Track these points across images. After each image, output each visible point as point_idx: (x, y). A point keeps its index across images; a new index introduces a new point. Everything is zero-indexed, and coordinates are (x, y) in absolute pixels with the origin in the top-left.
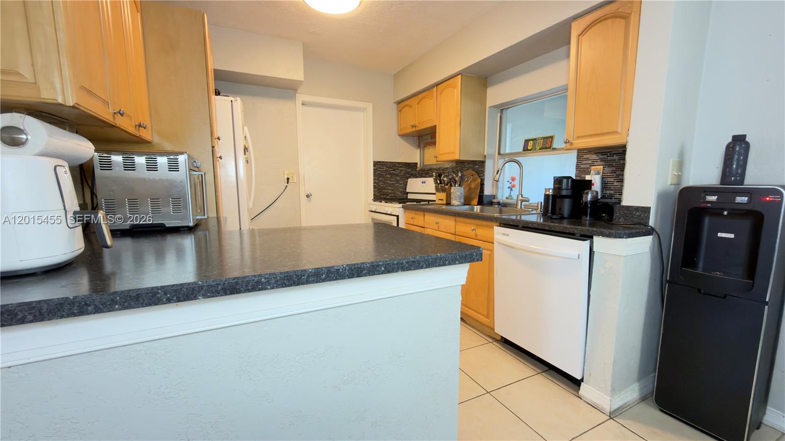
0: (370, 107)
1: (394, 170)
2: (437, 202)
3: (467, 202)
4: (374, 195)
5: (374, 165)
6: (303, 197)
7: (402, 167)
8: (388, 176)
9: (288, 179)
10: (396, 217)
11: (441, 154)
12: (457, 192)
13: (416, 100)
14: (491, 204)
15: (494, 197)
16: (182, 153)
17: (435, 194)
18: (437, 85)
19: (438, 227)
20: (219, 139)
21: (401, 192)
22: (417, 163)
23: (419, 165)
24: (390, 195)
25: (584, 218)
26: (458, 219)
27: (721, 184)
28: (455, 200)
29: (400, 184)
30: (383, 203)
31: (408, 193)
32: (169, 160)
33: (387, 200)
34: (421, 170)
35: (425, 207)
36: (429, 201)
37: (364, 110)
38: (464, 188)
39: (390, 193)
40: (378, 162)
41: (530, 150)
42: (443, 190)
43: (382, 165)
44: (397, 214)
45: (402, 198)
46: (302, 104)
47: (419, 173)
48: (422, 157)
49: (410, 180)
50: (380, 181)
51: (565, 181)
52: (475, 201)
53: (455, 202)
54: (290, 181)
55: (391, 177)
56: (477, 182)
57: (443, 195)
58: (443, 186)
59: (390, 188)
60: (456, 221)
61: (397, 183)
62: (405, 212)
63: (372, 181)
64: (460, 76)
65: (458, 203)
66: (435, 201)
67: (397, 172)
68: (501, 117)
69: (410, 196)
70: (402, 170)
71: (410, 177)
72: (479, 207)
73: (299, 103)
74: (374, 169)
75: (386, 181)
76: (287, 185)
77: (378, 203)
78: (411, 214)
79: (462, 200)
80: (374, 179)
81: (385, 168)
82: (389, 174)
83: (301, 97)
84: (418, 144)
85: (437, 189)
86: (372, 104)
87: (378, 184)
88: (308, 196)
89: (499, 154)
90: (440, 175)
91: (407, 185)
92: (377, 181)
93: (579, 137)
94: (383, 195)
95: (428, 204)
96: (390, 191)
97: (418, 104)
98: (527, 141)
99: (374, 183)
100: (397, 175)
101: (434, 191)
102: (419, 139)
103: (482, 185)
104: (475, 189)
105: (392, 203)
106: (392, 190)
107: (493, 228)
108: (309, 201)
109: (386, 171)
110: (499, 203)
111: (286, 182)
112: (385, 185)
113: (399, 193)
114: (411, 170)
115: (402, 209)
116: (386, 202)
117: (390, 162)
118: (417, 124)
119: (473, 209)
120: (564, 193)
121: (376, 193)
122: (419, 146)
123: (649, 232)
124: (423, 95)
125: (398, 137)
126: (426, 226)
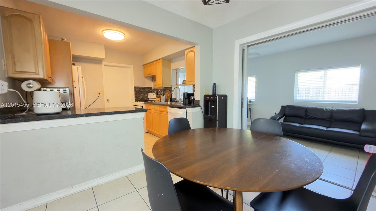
0: (132, 67)
1: (143, 90)
2: (157, 101)
3: (166, 101)
4: (135, 99)
5: (135, 88)
6: (106, 101)
7: (146, 89)
8: (140, 92)
9: (99, 94)
10: (142, 107)
11: (157, 85)
12: (163, 98)
13: (149, 65)
14: (174, 101)
15: (176, 99)
16: (67, 88)
17: (156, 98)
18: (155, 61)
19: (155, 109)
20: (75, 81)
21: (146, 98)
22: (152, 87)
23: (153, 88)
24: (142, 99)
25: (191, 104)
26: (160, 106)
27: (213, 94)
28: (162, 100)
29: (146, 95)
30: (138, 102)
31: (149, 98)
32: (64, 90)
33: (140, 101)
34: (153, 90)
35: (154, 103)
36: (155, 101)
37: (130, 68)
38: (166, 96)
39: (142, 98)
40: (136, 87)
41: (184, 84)
42: (159, 97)
43: (138, 88)
44: (142, 106)
45: (146, 100)
46: (105, 65)
47: (153, 91)
48: (154, 85)
49: (149, 93)
50: (137, 94)
51: (186, 94)
52: (169, 100)
53: (162, 101)
54: (100, 95)
55: (142, 93)
56: (169, 94)
57: (159, 99)
58: (158, 96)
59: (141, 97)
60: (159, 107)
61: (145, 94)
62: (145, 105)
63: (134, 94)
64: (161, 59)
65: (163, 101)
66: (156, 101)
67: (144, 91)
68: (176, 73)
69: (150, 99)
70: (146, 90)
71: (149, 92)
72: (170, 102)
73: (103, 65)
74: (135, 90)
75: (140, 94)
76: (99, 96)
77: (136, 102)
78: (147, 105)
79: (165, 100)
80: (135, 93)
81: (139, 89)
82: (141, 91)
83: (104, 63)
84: (152, 80)
85: (157, 97)
86: (133, 66)
87: (136, 95)
88: (108, 100)
89: (177, 85)
90: (157, 92)
91: (148, 95)
92: (136, 94)
93: (188, 82)
94: (139, 99)
95: (155, 102)
96: (141, 98)
97: (150, 67)
98: (183, 81)
99: (135, 95)
100: (144, 92)
101: (156, 97)
102: (152, 78)
103: (171, 95)
104: (169, 96)
105: (142, 102)
106: (142, 97)
107: (167, 108)
108: (108, 102)
109: (140, 90)
110: (176, 101)
111: (98, 95)
112: (139, 96)
113: (145, 99)
114: (150, 90)
115: (144, 104)
116: (139, 102)
117: (141, 87)
118: (150, 74)
119: (168, 103)
120: (186, 97)
121: (136, 99)
122: (153, 81)
123: (199, 106)
124: (151, 63)
125: (144, 78)
126: (151, 109)
